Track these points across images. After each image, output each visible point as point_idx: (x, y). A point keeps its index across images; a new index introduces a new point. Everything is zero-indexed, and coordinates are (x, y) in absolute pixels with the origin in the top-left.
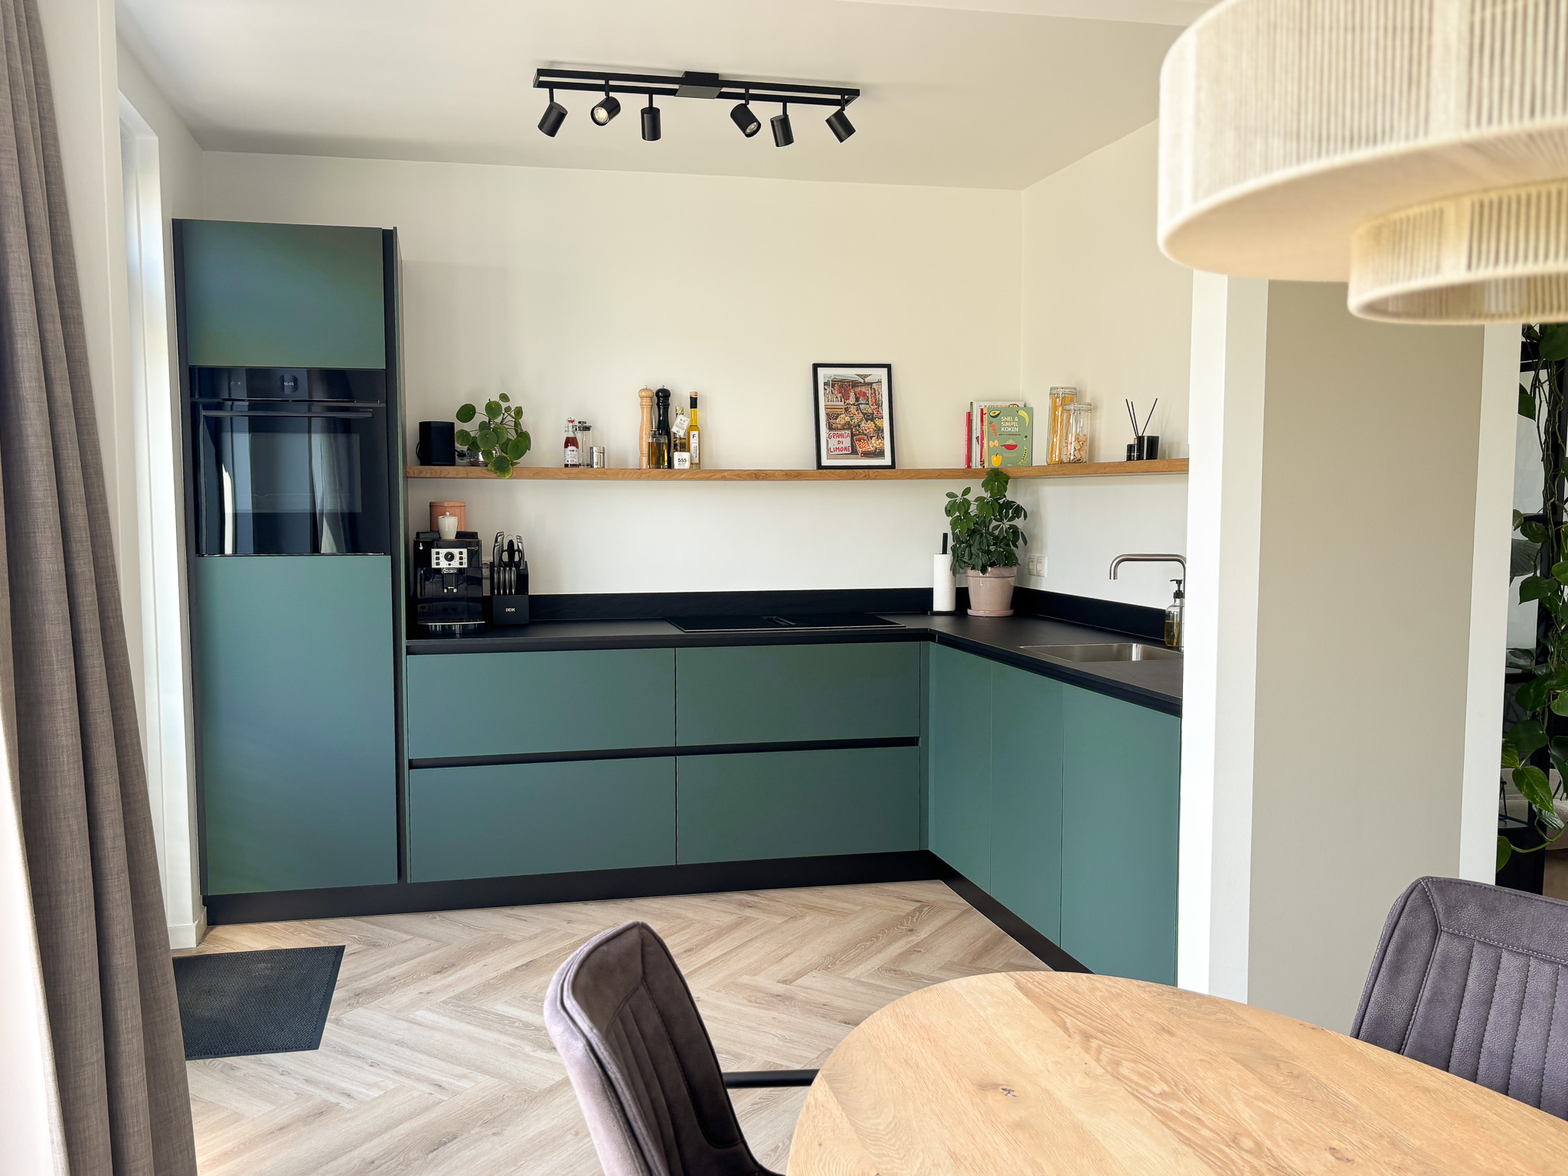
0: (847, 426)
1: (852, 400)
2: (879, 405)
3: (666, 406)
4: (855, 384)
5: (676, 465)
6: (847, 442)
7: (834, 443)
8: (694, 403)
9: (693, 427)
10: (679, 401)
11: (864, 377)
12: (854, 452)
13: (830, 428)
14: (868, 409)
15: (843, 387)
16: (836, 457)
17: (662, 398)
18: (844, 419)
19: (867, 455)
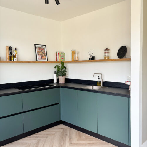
0: (40, 54)
1: (41, 50)
2: (45, 51)
3: (11, 50)
4: (41, 48)
5: (14, 60)
6: (41, 57)
7: (39, 57)
8: (16, 49)
9: (16, 54)
10: (13, 49)
11: (42, 47)
12: (42, 59)
13: (38, 54)
14: (43, 52)
15: (39, 48)
16: (39, 59)
17: (10, 48)
18: (40, 53)
19: (44, 59)
